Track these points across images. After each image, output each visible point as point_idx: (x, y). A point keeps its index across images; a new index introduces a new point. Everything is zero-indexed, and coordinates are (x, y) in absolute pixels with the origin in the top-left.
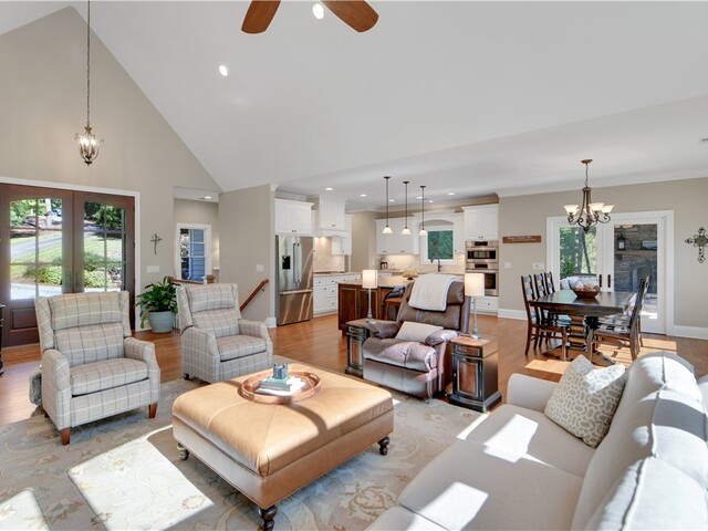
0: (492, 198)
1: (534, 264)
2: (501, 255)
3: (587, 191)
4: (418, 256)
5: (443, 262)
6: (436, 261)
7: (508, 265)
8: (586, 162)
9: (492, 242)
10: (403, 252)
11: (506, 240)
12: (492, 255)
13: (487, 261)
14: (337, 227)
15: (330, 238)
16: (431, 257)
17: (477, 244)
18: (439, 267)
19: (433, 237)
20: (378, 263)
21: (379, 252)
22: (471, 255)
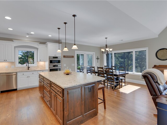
1: (72, 64)
2: (62, 62)
3: (106, 45)
4: (14, 63)
7: (65, 65)
8: (106, 38)
9: (59, 57)
11: (64, 57)
12: (59, 62)
17: (54, 57)
18: (28, 67)
22: (51, 62)
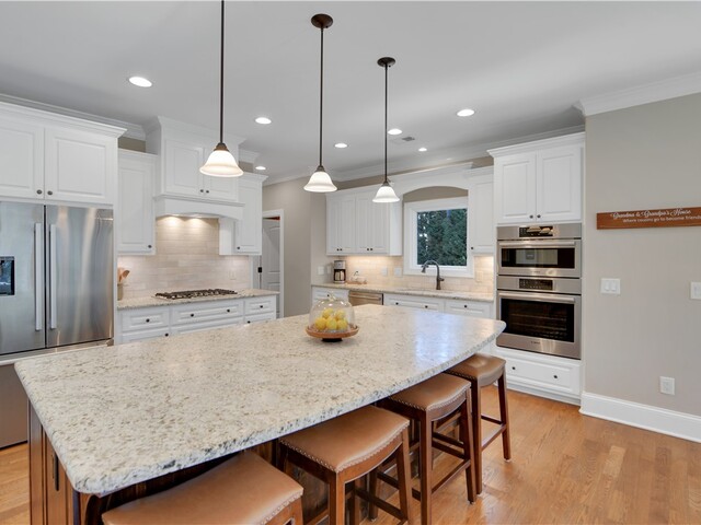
0: (570, 121)
2: (586, 259)
4: (399, 259)
5: (446, 270)
6: (432, 269)
7: (611, 285)
9: (563, 227)
10: (370, 251)
11: (605, 221)
12: (566, 258)
13: (552, 273)
14: (213, 195)
15: (213, 222)
16: (422, 260)
17: (525, 232)
18: (439, 280)
19: (429, 223)
20: (330, 271)
21: (332, 250)
22: (509, 258)
